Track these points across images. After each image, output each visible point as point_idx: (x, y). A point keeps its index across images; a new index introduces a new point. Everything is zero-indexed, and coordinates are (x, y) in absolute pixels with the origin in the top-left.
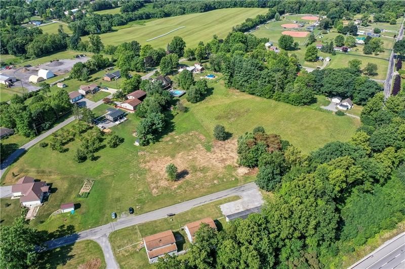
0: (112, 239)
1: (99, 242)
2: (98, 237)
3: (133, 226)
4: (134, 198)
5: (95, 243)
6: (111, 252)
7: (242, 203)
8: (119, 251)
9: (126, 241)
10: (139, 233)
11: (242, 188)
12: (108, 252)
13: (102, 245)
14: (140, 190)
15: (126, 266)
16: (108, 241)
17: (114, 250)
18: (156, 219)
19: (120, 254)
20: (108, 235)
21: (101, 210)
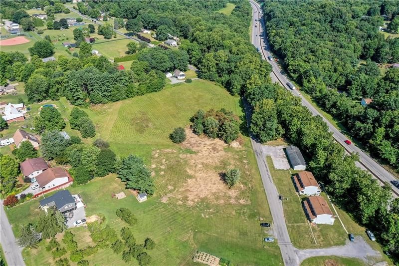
0: (301, 246)
1: (304, 258)
2: (297, 258)
3: (288, 227)
4: (246, 220)
5: (304, 261)
6: (319, 250)
7: (276, 157)
8: (318, 243)
9: (307, 236)
10: (298, 224)
11: (258, 151)
12: (317, 252)
13: (308, 256)
14: (234, 213)
15: (335, 241)
16: (305, 250)
17: (315, 247)
18: (282, 209)
19: (321, 243)
20: (295, 249)
21: (255, 251)
